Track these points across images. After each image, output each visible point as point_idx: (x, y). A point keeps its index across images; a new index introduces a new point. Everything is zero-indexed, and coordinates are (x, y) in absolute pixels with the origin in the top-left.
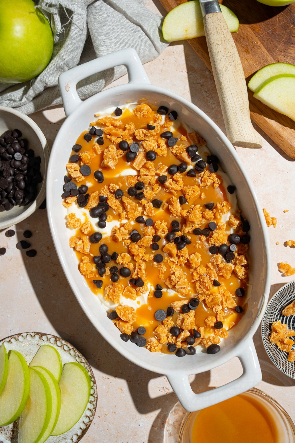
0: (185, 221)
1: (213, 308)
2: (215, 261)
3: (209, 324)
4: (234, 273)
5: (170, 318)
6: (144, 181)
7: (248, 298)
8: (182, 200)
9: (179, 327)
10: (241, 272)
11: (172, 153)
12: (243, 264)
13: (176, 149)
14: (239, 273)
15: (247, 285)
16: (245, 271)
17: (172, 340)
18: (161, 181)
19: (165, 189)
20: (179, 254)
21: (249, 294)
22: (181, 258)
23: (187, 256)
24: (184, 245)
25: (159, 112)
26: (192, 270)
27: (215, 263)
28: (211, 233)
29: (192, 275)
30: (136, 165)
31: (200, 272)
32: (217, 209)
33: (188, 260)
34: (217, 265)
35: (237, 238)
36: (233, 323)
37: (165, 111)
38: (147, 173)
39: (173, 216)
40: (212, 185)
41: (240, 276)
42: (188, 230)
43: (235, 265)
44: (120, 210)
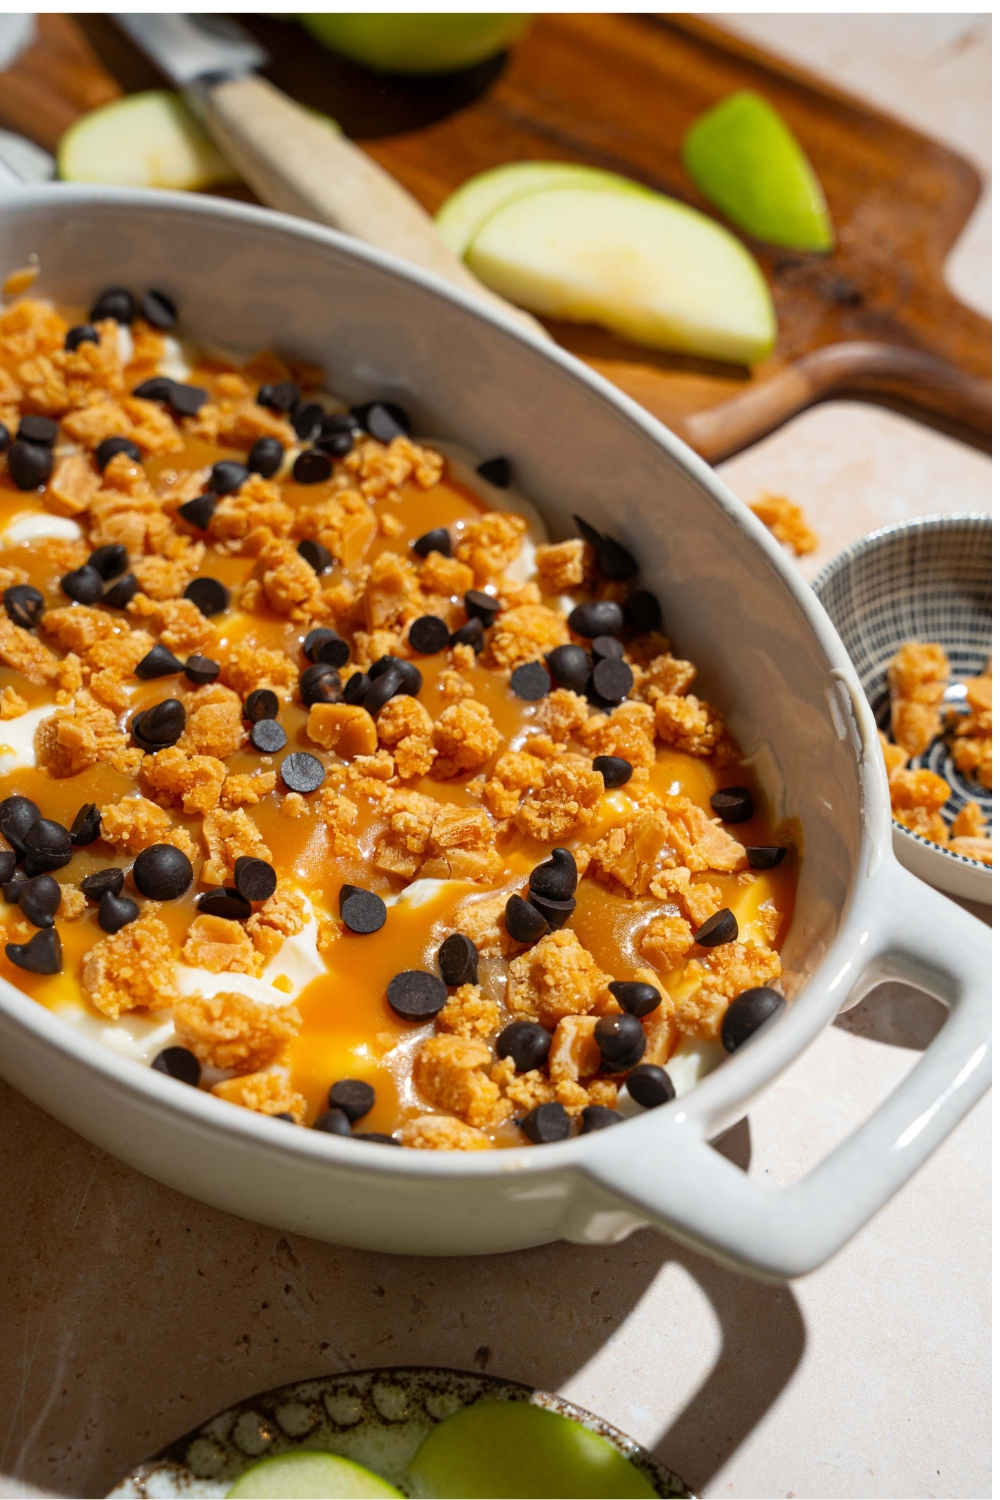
0: (357, 619)
1: (652, 886)
2: (558, 716)
3: (671, 946)
4: (668, 739)
5: (471, 994)
6: (120, 539)
7: (779, 797)
8: (313, 551)
9: (536, 1020)
10: (692, 715)
11: (203, 436)
12: (681, 681)
13: (212, 419)
14: (684, 717)
15: (745, 763)
16: (702, 704)
17: (528, 1089)
18: (194, 520)
19: (225, 546)
20: (389, 729)
21: (773, 782)
22: (406, 743)
23: (429, 725)
24: (392, 680)
25: (99, 313)
26: (477, 785)
27: (564, 722)
28: (486, 636)
29: (487, 800)
30: (65, 487)
31: (515, 773)
32: (471, 539)
33: (439, 741)
34: (576, 735)
35: (607, 611)
36: (772, 910)
37: (121, 302)
38: (121, 500)
39: (298, 623)
40: (412, 478)
41: (694, 732)
42: (385, 643)
43: (653, 703)
44: (49, 663)
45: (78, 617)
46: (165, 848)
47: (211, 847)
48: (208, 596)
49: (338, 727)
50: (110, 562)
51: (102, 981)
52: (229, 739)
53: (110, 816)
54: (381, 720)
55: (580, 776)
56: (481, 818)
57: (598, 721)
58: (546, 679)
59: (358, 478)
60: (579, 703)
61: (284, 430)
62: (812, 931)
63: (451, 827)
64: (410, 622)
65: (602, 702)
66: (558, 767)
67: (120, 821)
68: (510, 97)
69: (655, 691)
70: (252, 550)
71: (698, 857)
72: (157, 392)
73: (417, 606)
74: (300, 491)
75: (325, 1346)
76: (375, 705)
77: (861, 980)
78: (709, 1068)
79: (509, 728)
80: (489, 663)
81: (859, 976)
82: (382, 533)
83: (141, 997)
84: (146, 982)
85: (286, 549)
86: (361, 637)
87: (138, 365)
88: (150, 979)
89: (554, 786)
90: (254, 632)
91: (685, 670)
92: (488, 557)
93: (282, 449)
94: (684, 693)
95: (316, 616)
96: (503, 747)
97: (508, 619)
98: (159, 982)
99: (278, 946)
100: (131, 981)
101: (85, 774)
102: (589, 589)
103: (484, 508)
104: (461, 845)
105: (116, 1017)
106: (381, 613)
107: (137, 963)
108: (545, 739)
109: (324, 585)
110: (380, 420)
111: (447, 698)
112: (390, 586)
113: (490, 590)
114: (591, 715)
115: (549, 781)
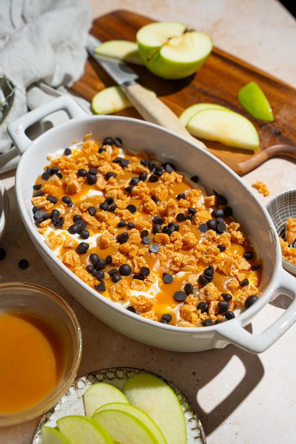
0: (164, 214)
1: (230, 273)
2: (209, 236)
3: (234, 286)
4: (234, 241)
5: (192, 296)
6: (112, 195)
7: (258, 254)
8: (155, 199)
9: (205, 302)
10: (239, 235)
11: (129, 171)
12: (237, 228)
13: (130, 167)
14: (237, 236)
15: (251, 246)
16: (241, 233)
17: (204, 316)
18: (128, 191)
19: (135, 197)
20: (173, 239)
21: (257, 251)
22: (176, 242)
23: (181, 238)
24: (173, 228)
25: (105, 143)
26: (192, 251)
27: (211, 237)
28: (193, 217)
29: (194, 254)
30: (99, 184)
31: (200, 248)
32: (189, 195)
33: (184, 241)
34: (213, 240)
35: (220, 212)
36: (256, 279)
37: (110, 140)
38: (112, 187)
39: (152, 215)
40: (176, 181)
41: (240, 239)
42: (171, 219)
43: (230, 233)
44: (98, 224)
45: (104, 214)
46: (126, 265)
47: (135, 265)
48: (132, 209)
49: (162, 238)
50: (110, 201)
51: (114, 293)
52: (138, 241)
53: (114, 258)
54: (171, 237)
55: (215, 249)
56: (193, 258)
57: (218, 237)
58: (207, 227)
59: (164, 181)
60: (214, 233)
61: (147, 170)
62: (265, 283)
63: (187, 260)
64: (177, 214)
65: (219, 232)
66: (210, 247)
67: (116, 259)
68: (196, 83)
69: (231, 230)
70: (141, 198)
71: (240, 267)
72: (118, 161)
73: (178, 211)
74: (151, 184)
75: (160, 371)
76: (169, 233)
77: (275, 294)
78: (243, 311)
79: (198, 238)
80: (194, 223)
81: (274, 293)
82: (169, 194)
83: (123, 296)
84: (124, 293)
85: (149, 198)
86: (166, 218)
87: (113, 155)
88: (125, 292)
89: (209, 251)
90: (142, 217)
91: (238, 225)
92: (193, 199)
93: (147, 175)
94: (237, 230)
95: (155, 213)
96: (197, 243)
97: (198, 214)
98: (127, 293)
99: (150, 286)
100: (121, 293)
101: (108, 248)
102: (216, 207)
103: (192, 188)
104: (189, 264)
105: (118, 300)
106: (170, 213)
107: (122, 289)
108: (207, 241)
109: (157, 206)
110: (168, 167)
111: (185, 232)
112: (172, 207)
113: (194, 207)
114: (217, 235)
115: (208, 250)
